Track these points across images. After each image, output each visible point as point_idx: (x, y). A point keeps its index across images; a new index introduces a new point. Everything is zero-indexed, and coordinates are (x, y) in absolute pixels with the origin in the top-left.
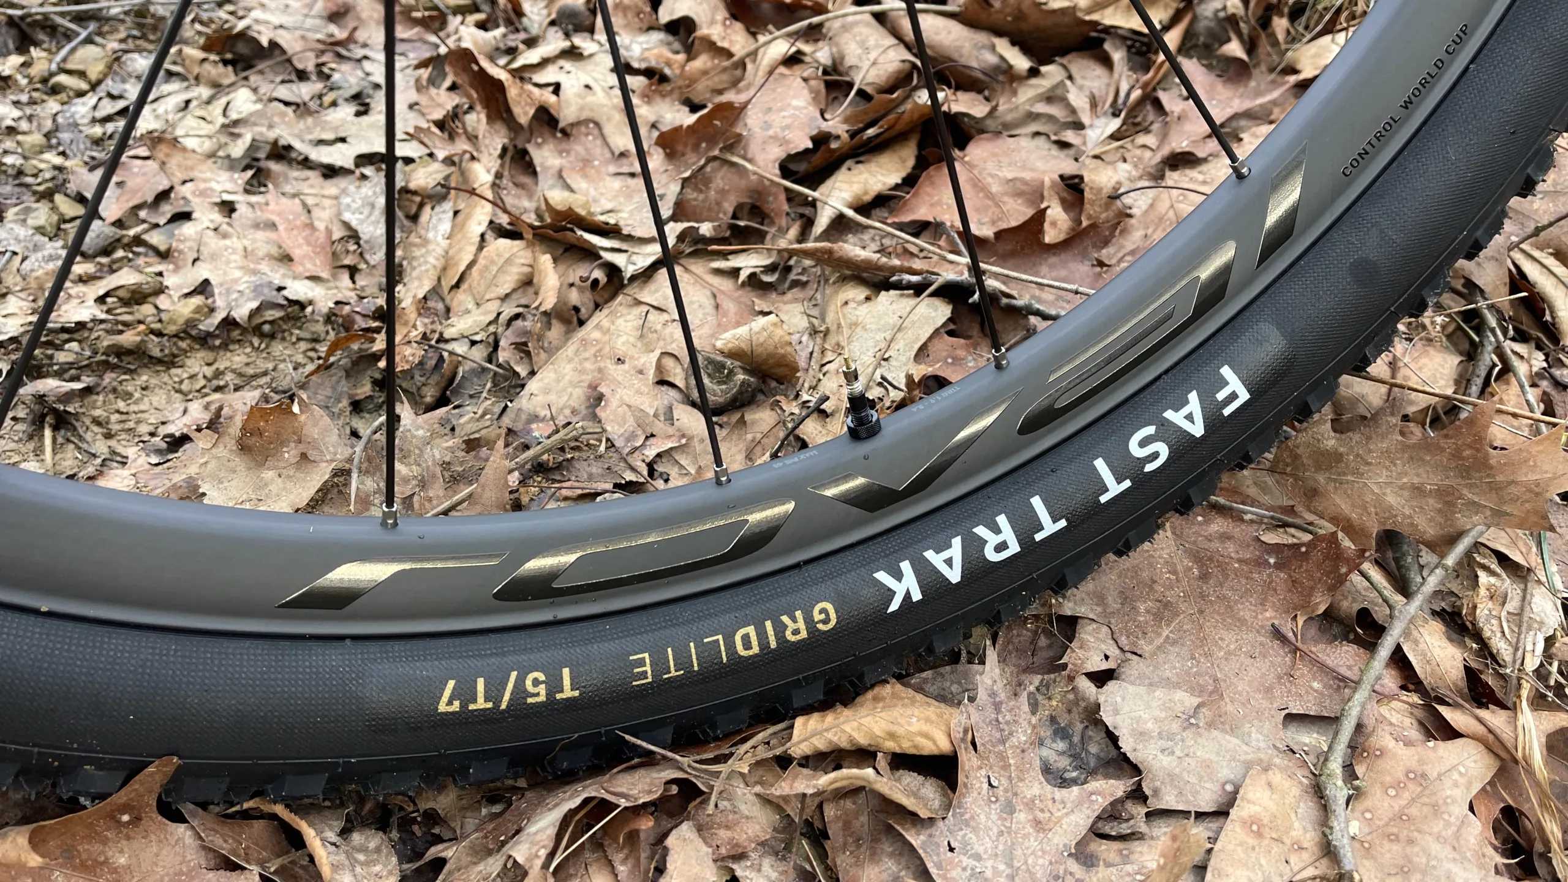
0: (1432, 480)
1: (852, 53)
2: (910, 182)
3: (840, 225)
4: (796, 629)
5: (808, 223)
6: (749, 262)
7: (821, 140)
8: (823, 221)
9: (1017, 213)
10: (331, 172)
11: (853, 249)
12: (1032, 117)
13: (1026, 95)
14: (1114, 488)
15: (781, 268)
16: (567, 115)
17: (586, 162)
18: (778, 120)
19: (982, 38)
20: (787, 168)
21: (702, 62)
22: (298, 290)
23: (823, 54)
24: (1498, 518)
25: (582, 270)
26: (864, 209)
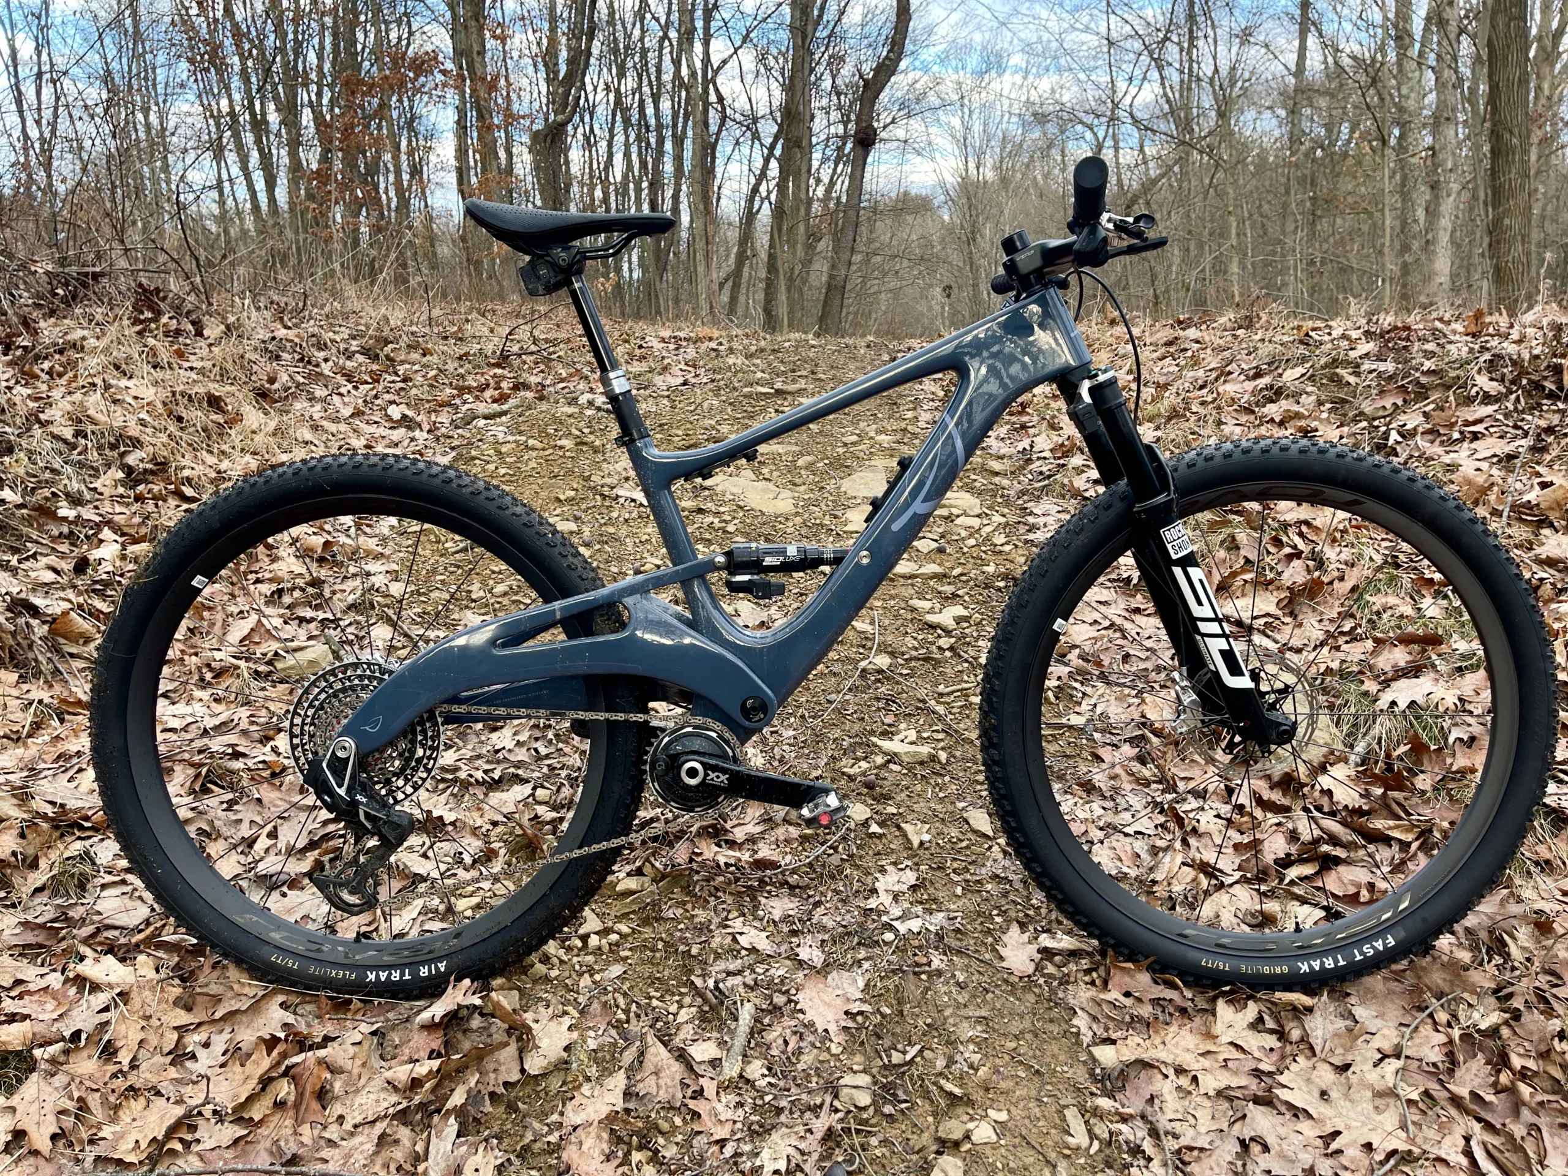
0: (1448, 978)
1: (1301, 829)
2: (1317, 873)
3: (1292, 883)
4: (1278, 970)
5: (1281, 880)
6: (1263, 888)
7: (1288, 855)
8: (1287, 881)
9: (1352, 890)
10: (1126, 835)
11: (1296, 890)
12: (1363, 860)
13: (1361, 853)
14: (1359, 958)
15: (1272, 891)
16: (1201, 830)
17: (1206, 846)
18: (1274, 846)
19: (1348, 831)
20: (1276, 861)
21: (1245, 819)
22: (1125, 870)
23: (1290, 826)
24: (1464, 990)
25: (1214, 882)
26: (1301, 879)
